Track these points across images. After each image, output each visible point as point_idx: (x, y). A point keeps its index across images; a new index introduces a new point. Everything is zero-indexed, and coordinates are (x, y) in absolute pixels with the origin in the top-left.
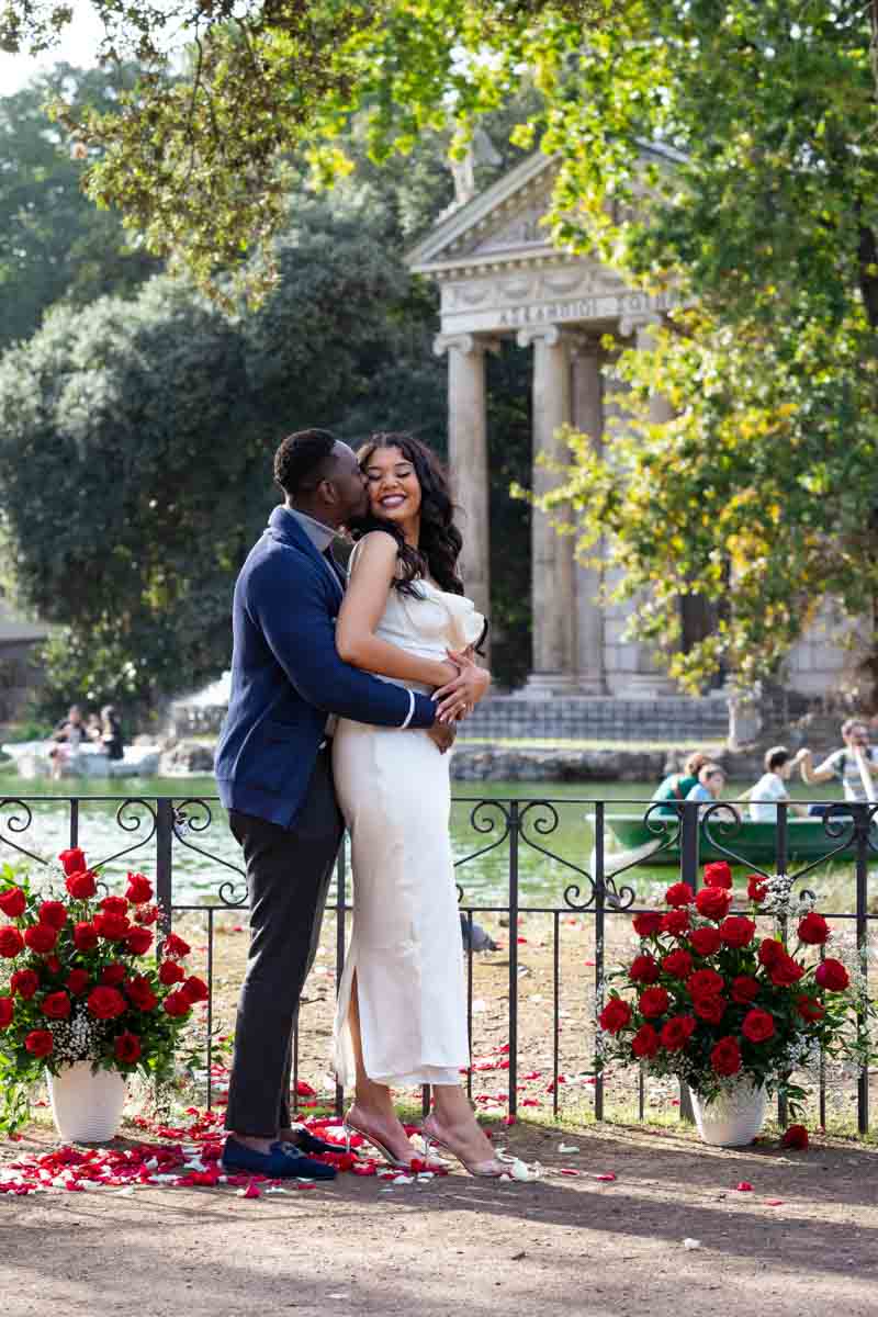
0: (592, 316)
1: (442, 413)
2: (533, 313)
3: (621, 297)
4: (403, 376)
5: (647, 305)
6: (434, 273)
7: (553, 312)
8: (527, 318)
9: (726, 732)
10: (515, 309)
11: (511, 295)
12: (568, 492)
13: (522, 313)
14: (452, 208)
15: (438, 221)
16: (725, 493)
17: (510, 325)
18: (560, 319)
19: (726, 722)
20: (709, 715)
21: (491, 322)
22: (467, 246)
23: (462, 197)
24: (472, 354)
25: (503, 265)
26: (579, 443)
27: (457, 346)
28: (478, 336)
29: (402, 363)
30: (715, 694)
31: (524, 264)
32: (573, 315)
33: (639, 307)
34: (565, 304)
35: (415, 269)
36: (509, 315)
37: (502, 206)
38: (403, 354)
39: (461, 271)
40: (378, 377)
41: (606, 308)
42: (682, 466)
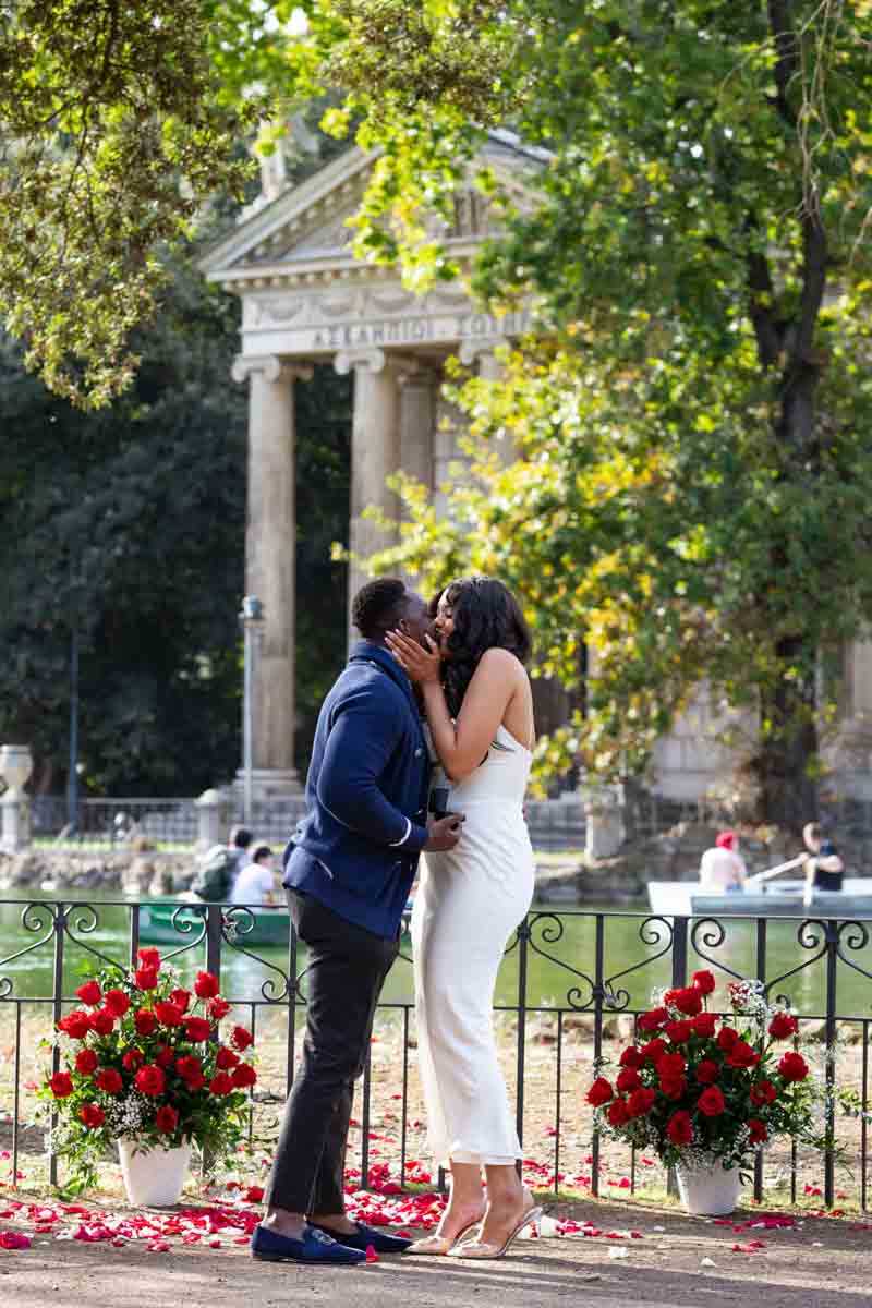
0: (426, 339)
1: (241, 450)
2: (355, 333)
3: (462, 318)
4: (192, 403)
5: (494, 329)
6: (234, 282)
7: (378, 333)
8: (348, 339)
9: (583, 844)
10: (333, 329)
11: (329, 311)
12: (400, 553)
13: (340, 335)
14: (258, 204)
15: (240, 220)
16: (587, 559)
17: (325, 347)
18: (387, 342)
19: (583, 832)
20: (561, 823)
21: (302, 343)
22: (276, 251)
23: (271, 192)
24: (278, 380)
25: (319, 275)
26: (412, 495)
27: (261, 371)
28: (287, 360)
29: (192, 388)
30: (567, 798)
31: (345, 275)
32: (404, 337)
33: (483, 330)
34: (394, 324)
35: (212, 277)
36: (326, 336)
37: (320, 204)
38: (191, 377)
39: (268, 280)
40: (161, 404)
41: (442, 330)
42: (536, 526)
